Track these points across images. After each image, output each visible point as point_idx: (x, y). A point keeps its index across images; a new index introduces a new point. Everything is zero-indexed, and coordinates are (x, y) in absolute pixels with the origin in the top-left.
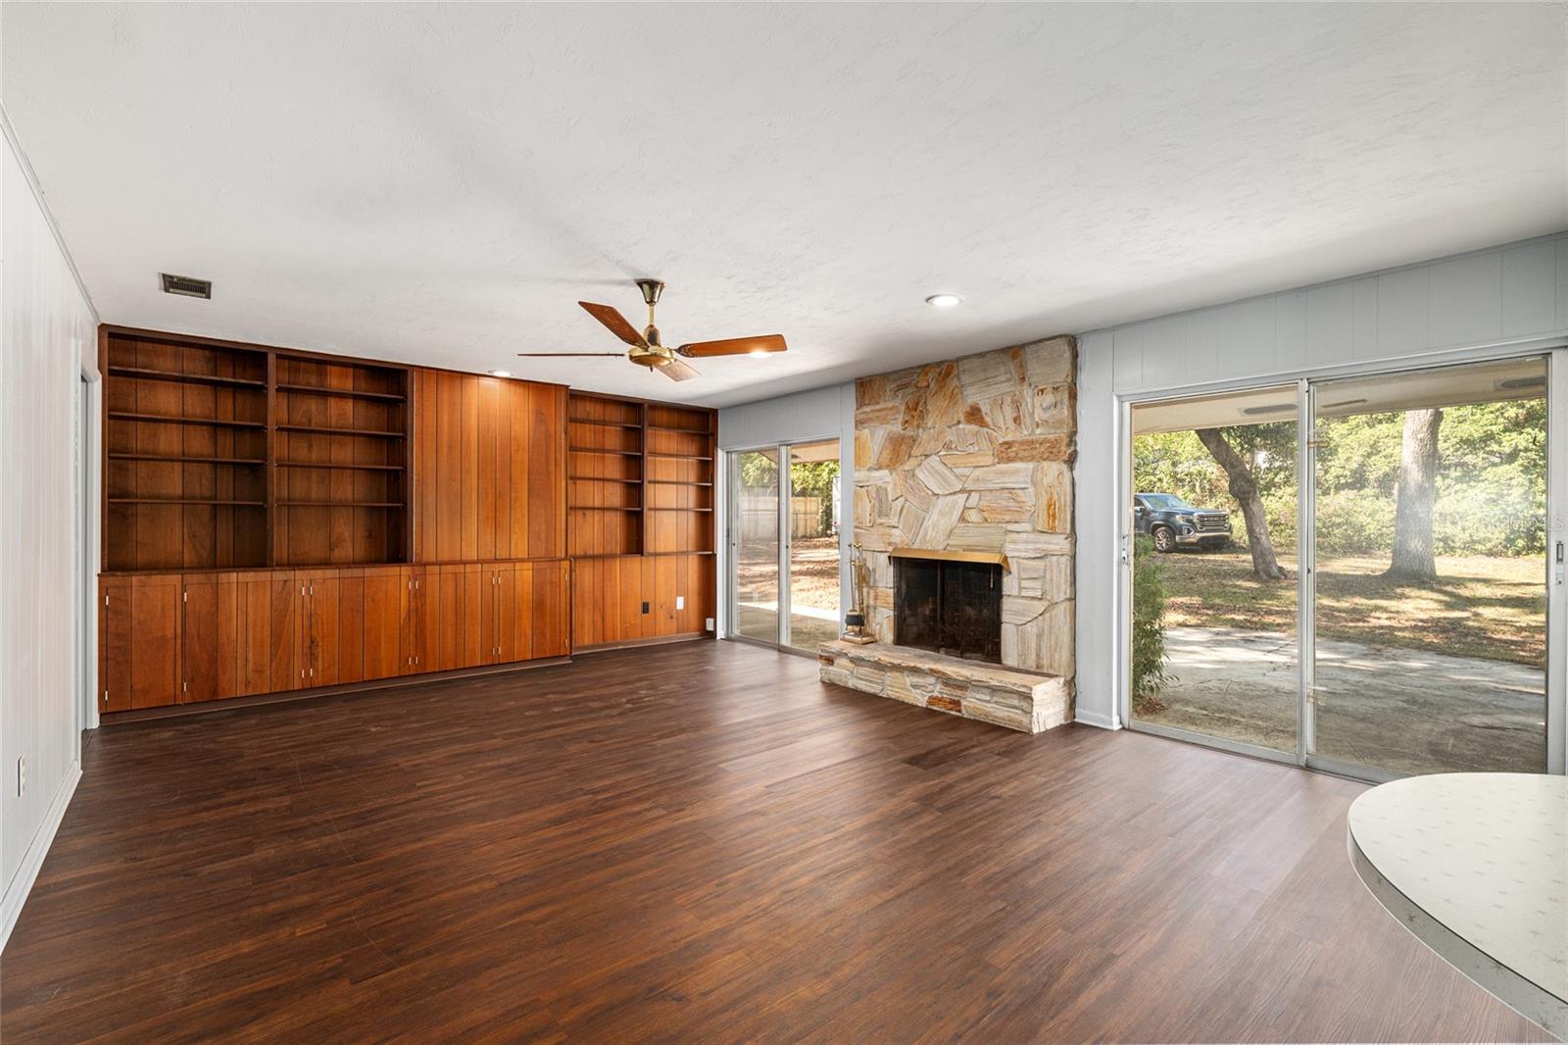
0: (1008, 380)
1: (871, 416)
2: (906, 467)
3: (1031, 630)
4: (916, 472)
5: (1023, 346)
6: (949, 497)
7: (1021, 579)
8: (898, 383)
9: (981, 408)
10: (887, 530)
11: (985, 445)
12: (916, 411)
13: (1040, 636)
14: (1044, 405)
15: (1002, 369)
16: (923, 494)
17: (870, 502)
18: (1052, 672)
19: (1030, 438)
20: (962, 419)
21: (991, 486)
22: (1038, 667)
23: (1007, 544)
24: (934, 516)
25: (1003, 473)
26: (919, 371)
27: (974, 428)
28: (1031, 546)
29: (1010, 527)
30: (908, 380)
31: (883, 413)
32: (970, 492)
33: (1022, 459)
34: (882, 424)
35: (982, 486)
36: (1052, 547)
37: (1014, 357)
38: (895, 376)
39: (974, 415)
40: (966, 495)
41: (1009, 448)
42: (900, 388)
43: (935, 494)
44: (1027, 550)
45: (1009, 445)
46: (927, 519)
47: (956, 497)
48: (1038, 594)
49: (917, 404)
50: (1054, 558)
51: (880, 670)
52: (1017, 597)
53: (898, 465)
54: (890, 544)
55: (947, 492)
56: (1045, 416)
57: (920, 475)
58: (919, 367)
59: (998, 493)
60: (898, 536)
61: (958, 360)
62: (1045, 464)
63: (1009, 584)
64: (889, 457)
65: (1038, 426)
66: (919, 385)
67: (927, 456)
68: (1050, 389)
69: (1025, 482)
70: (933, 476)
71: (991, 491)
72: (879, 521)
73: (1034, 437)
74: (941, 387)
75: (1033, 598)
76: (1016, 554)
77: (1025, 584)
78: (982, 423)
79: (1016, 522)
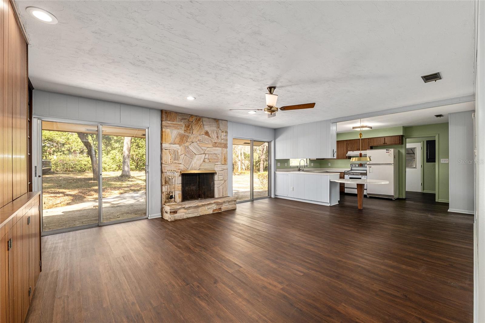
0: (215, 127)
1: (170, 125)
2: (186, 145)
3: (221, 187)
4: (189, 147)
5: (219, 120)
6: (199, 155)
7: (218, 176)
8: (182, 117)
9: (209, 132)
10: (178, 165)
11: (210, 142)
12: (188, 127)
13: (223, 188)
14: (224, 135)
15: (214, 123)
16: (191, 154)
17: (171, 155)
18: (225, 196)
19: (221, 142)
20: (204, 134)
21: (211, 153)
22: (223, 196)
23: (215, 168)
24: (195, 160)
25: (215, 150)
26: (190, 116)
27: (207, 137)
28: (220, 168)
29: (216, 163)
30: (187, 117)
31: (176, 125)
32: (206, 154)
33: (219, 147)
34: (176, 129)
35: (209, 153)
36: (225, 168)
37: (217, 122)
38: (181, 115)
39: (207, 133)
40: (205, 155)
41: (216, 144)
42: (183, 119)
43: (195, 154)
44: (220, 169)
45: (216, 143)
46: (193, 161)
47: (202, 155)
48: (222, 179)
49: (189, 126)
50: (225, 170)
51: (197, 208)
52: (217, 180)
53: (183, 144)
54: (179, 169)
55: (199, 154)
56: (224, 138)
57: (191, 148)
58: (189, 115)
59: (213, 155)
60: (182, 167)
61: (202, 117)
62: (224, 149)
63: (216, 177)
64: (179, 141)
65: (222, 140)
66: (189, 120)
67: (193, 142)
68: (224, 132)
69: (220, 153)
70: (195, 148)
71: (211, 154)
72: (174, 162)
73: (222, 142)
74: (197, 123)
75: (221, 180)
76: (217, 170)
77: (219, 177)
78: (209, 136)
79: (217, 162)
